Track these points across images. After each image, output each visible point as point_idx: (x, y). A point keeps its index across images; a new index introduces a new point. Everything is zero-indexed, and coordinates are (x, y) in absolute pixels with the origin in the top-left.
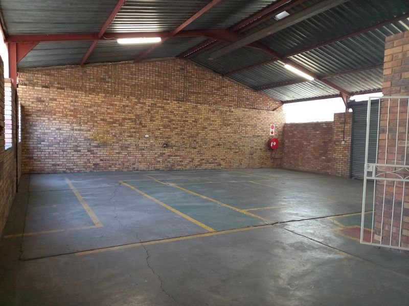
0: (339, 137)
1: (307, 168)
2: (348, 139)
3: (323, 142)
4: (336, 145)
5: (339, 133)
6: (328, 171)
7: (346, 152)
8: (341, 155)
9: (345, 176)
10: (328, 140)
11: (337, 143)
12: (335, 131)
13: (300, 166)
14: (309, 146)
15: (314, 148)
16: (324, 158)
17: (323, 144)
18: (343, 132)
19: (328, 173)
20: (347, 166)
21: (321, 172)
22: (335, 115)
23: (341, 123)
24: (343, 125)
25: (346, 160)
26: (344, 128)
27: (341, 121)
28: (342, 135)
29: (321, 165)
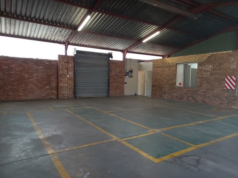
0: (64, 72)
1: (30, 97)
2: (71, 73)
3: (46, 75)
4: (62, 78)
5: (64, 69)
6: (52, 96)
7: (69, 82)
8: (66, 84)
9: (70, 98)
10: (51, 74)
11: (62, 76)
12: (61, 68)
13: (23, 96)
14: (32, 78)
15: (37, 80)
16: (48, 87)
17: (46, 77)
18: (67, 69)
19: (53, 97)
20: (71, 91)
21: (46, 98)
22: (60, 56)
23: (65, 63)
24: (67, 64)
25: (70, 87)
26: (68, 66)
27: (65, 61)
28: (66, 71)
29: (45, 93)
